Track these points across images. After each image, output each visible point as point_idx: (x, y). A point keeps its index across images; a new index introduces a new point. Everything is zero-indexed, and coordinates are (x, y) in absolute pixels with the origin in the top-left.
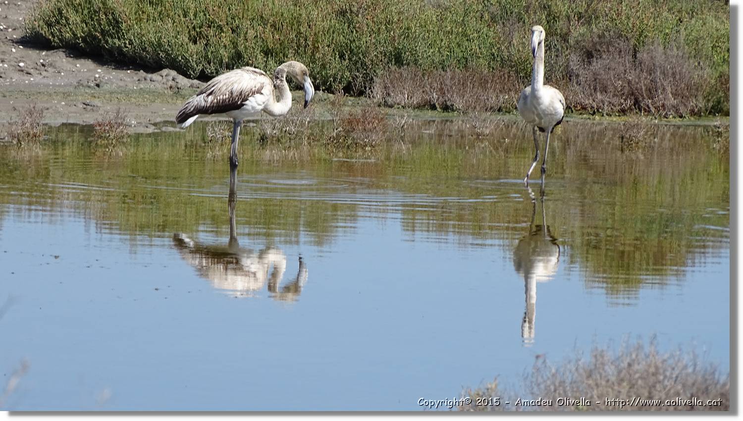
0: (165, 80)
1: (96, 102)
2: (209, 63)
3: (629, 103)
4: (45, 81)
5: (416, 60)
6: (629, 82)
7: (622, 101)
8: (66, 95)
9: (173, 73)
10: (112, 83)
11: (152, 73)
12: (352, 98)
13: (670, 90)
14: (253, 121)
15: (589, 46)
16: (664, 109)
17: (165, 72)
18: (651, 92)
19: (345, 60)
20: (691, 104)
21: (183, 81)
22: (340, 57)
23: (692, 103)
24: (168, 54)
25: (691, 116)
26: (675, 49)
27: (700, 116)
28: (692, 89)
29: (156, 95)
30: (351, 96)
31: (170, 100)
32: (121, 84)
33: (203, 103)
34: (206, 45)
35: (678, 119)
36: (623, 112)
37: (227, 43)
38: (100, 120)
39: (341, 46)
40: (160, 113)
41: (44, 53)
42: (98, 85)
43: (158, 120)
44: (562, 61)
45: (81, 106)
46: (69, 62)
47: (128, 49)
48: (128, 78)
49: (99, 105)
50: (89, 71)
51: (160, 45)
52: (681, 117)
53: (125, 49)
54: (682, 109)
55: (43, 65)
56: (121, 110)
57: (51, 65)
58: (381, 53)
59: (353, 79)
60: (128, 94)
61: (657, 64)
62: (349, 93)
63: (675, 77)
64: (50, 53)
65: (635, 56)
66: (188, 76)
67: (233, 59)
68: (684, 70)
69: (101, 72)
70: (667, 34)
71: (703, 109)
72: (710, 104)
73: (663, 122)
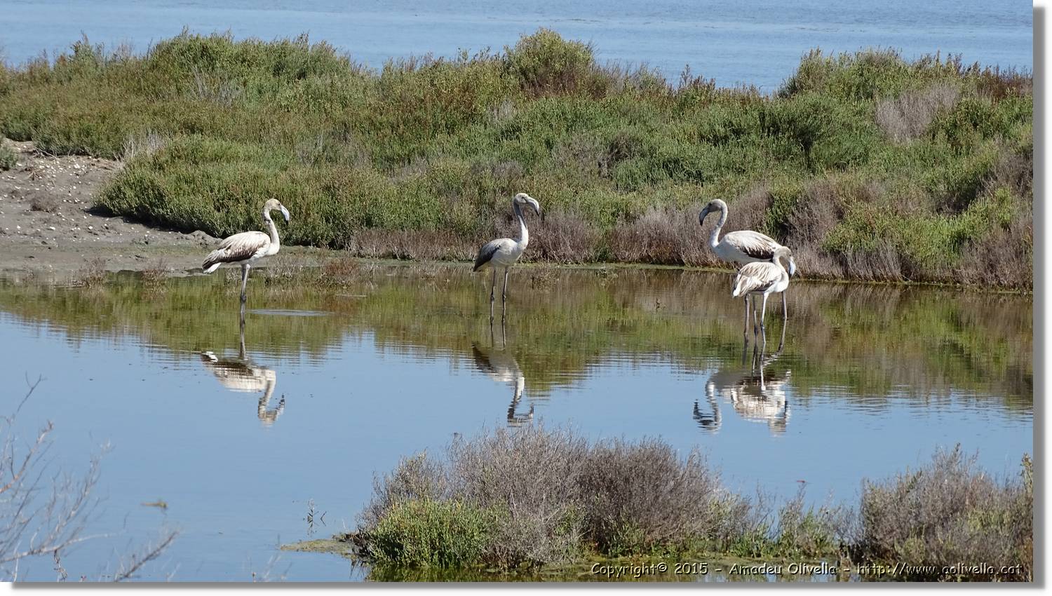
0: (196, 239)
1: (145, 255)
2: (229, 226)
3: (539, 253)
4: (108, 240)
5: (382, 223)
6: (539, 238)
7: (534, 252)
8: (123, 250)
9: (203, 233)
10: (158, 241)
11: (188, 233)
12: (335, 251)
13: (569, 243)
14: (261, 268)
15: (509, 211)
16: (565, 258)
17: (196, 233)
18: (556, 246)
19: (330, 223)
21: (209, 239)
22: (326, 221)
23: (586, 253)
24: (199, 219)
25: (585, 262)
26: (573, 213)
27: (592, 262)
28: (586, 243)
29: (189, 249)
30: (335, 249)
31: (200, 253)
32: (164, 241)
33: (224, 255)
34: (227, 212)
35: (575, 264)
36: (535, 260)
37: (243, 211)
38: (147, 268)
39: (327, 213)
40: (193, 263)
41: (107, 219)
42: (147, 243)
43: (191, 268)
44: (489, 223)
45: (134, 258)
46: (127, 226)
47: (169, 215)
48: (170, 237)
49: (147, 257)
50: (140, 232)
51: (193, 213)
52: (577, 263)
53: (167, 216)
54: (578, 258)
55: (107, 228)
56: (163, 261)
57: (112, 228)
58: (356, 217)
59: (336, 237)
60: (169, 248)
61: (560, 224)
62: (333, 247)
63: (573, 234)
64: (111, 219)
65: (543, 219)
66: (214, 236)
67: (247, 222)
68: (579, 229)
69: (148, 233)
70: (567, 203)
71: (594, 258)
72: (599, 254)
73: (564, 267)
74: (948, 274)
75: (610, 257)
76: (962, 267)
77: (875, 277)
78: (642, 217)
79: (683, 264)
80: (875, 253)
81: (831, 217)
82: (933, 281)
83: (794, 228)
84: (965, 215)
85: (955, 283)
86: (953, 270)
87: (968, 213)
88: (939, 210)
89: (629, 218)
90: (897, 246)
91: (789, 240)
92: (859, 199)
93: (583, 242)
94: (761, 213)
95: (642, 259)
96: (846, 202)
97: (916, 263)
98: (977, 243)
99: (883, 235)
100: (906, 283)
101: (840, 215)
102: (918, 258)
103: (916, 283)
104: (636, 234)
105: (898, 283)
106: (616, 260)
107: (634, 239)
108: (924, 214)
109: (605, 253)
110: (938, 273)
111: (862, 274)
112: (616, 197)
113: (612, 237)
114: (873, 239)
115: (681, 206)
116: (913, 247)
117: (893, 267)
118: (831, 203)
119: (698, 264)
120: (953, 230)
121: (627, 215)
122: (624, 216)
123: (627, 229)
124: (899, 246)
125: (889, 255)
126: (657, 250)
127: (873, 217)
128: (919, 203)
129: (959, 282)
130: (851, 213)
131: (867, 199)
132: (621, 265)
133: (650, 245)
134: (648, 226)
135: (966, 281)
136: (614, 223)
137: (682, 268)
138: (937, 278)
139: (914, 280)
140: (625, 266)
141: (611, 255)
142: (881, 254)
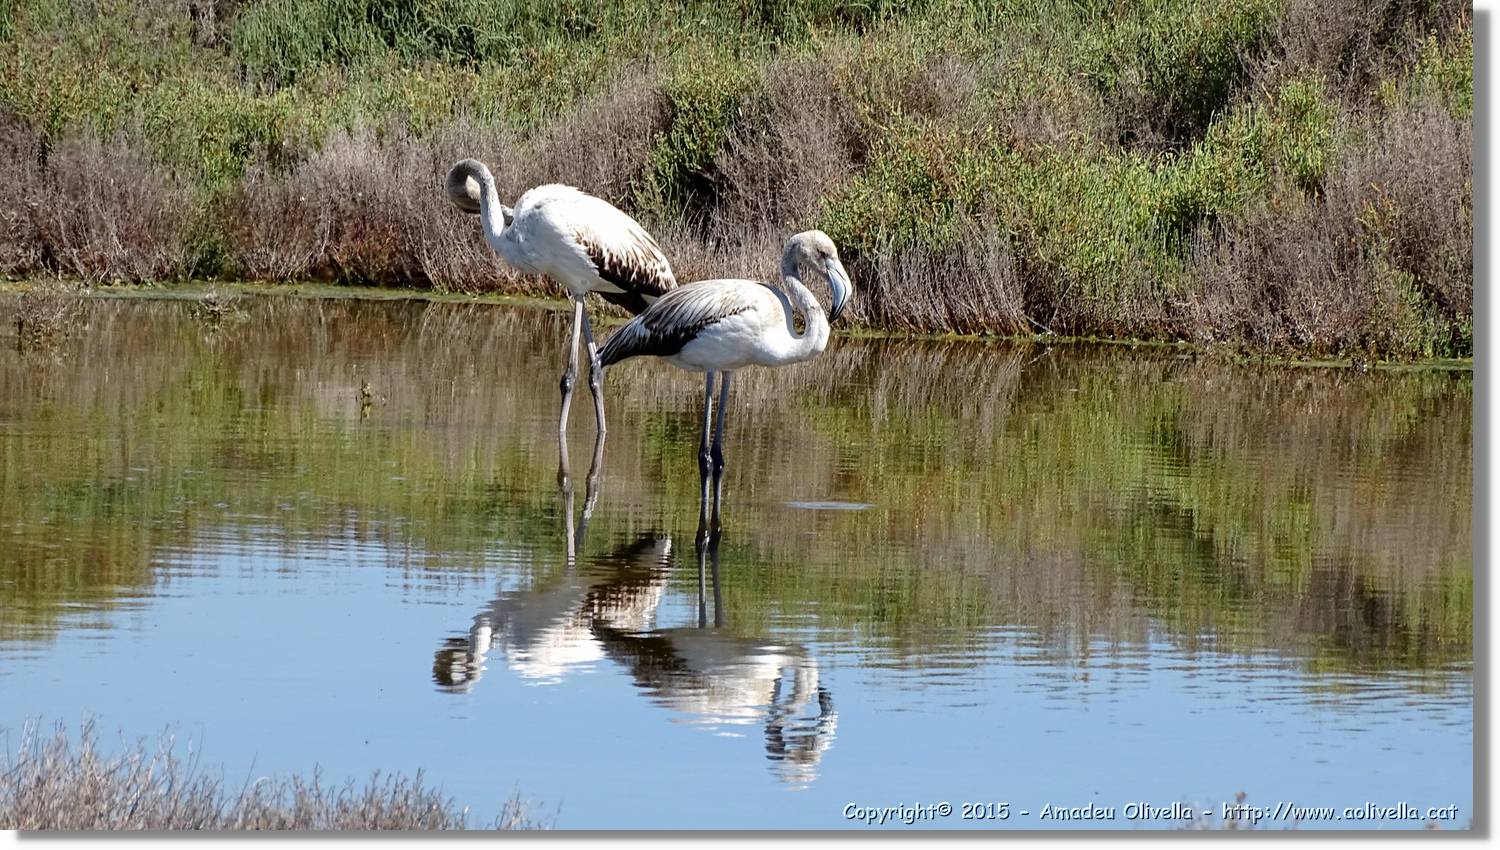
3: (33, 254)
6: (33, 213)
7: (20, 251)
13: (115, 228)
16: (104, 267)
18: (78, 233)
20: (158, 256)
25: (157, 280)
26: (124, 144)
27: (177, 281)
28: (159, 227)
35: (131, 286)
36: (21, 273)
52: (137, 282)
54: (139, 267)
61: (89, 176)
63: (125, 203)
65: (43, 160)
68: (143, 189)
70: (108, 116)
71: (182, 267)
72: (196, 257)
73: (102, 293)
74: (1153, 313)
75: (226, 266)
76: (1192, 295)
77: (954, 322)
78: (314, 155)
79: (424, 283)
80: (955, 256)
81: (834, 157)
82: (1110, 332)
83: (731, 187)
84: (1198, 152)
85: (1171, 339)
86: (1167, 304)
87: (1208, 147)
88: (1127, 139)
89: (278, 157)
90: (1013, 238)
91: (718, 219)
92: (909, 107)
93: (151, 222)
94: (639, 145)
95: (314, 271)
96: (874, 117)
97: (1066, 284)
98: (1233, 228)
99: (974, 208)
100: (1039, 337)
101: (857, 151)
102: (1070, 269)
103: (1066, 339)
104: (297, 203)
105: (1016, 339)
106: (244, 276)
107: (292, 214)
108: (1088, 151)
109: (213, 253)
110: (1125, 311)
111: (918, 314)
112: (243, 100)
113: (234, 211)
114: (947, 218)
115: (423, 127)
116: (1058, 239)
117: (1003, 295)
118: (832, 118)
119: (469, 285)
120: (1167, 193)
121: (274, 149)
122: (265, 154)
123: (274, 189)
124: (1019, 238)
125: (991, 261)
126: (357, 246)
127: (947, 158)
128: (1074, 119)
129: (1183, 336)
130: (887, 147)
131: (931, 108)
132: (258, 287)
133: (337, 234)
134: (331, 179)
135: (1204, 333)
136: (238, 173)
137: (425, 295)
138: (1123, 325)
139: (1062, 331)
140: (266, 292)
141: (229, 261)
142: (970, 259)
